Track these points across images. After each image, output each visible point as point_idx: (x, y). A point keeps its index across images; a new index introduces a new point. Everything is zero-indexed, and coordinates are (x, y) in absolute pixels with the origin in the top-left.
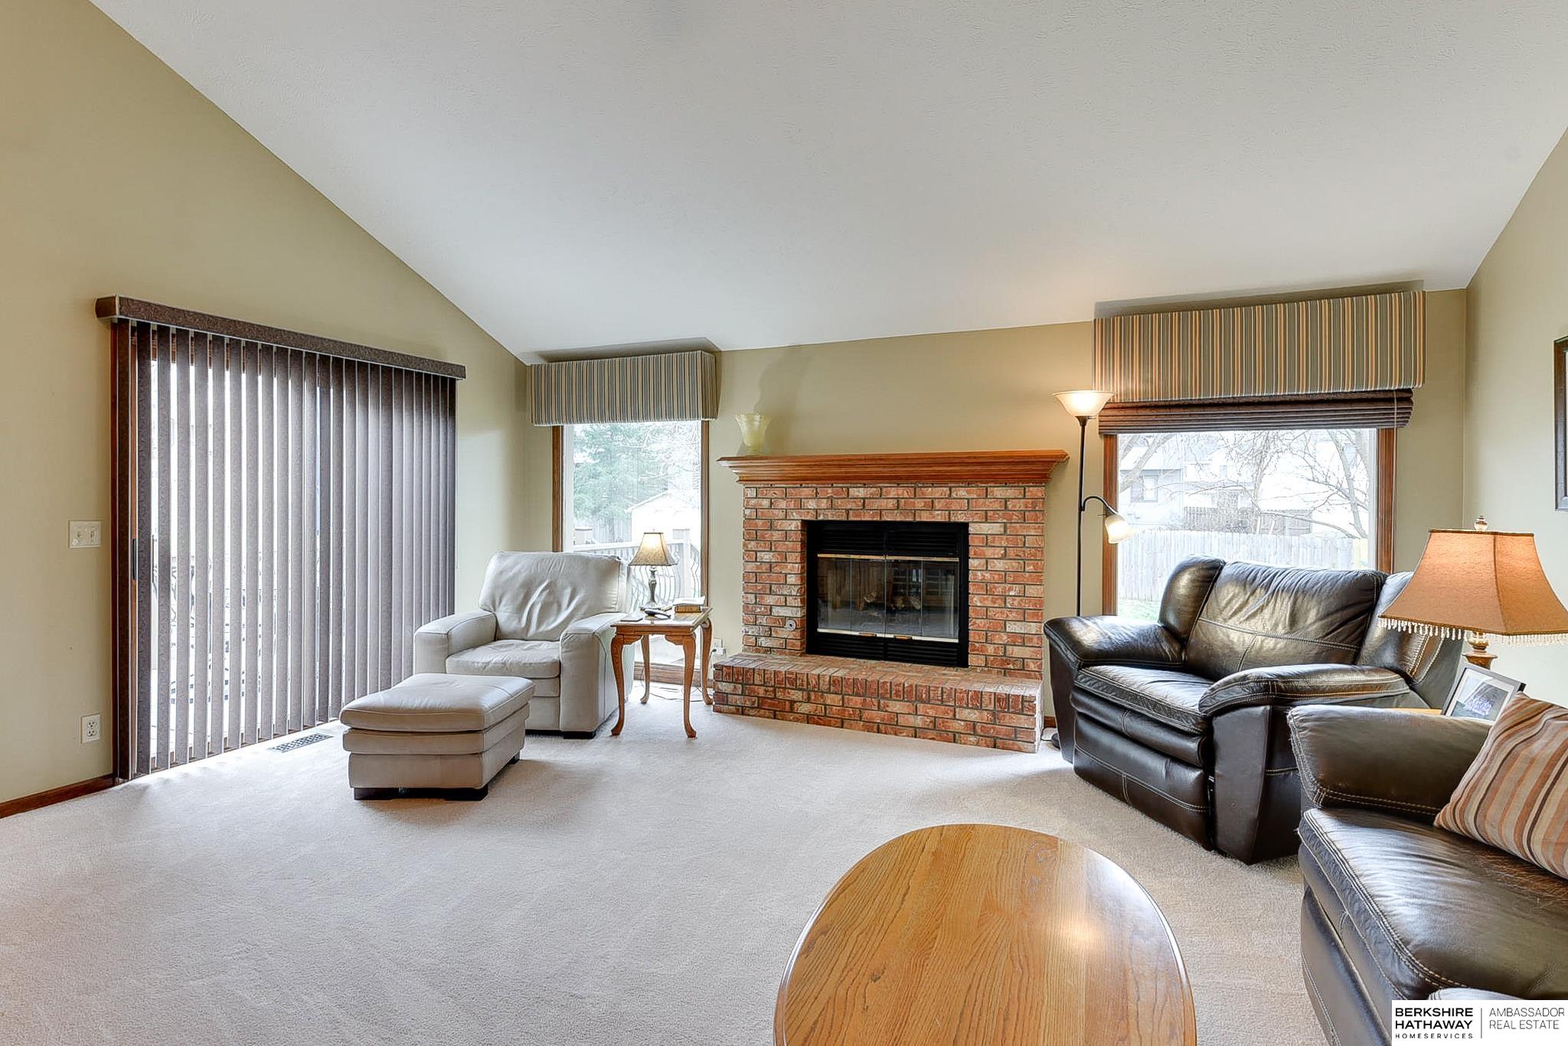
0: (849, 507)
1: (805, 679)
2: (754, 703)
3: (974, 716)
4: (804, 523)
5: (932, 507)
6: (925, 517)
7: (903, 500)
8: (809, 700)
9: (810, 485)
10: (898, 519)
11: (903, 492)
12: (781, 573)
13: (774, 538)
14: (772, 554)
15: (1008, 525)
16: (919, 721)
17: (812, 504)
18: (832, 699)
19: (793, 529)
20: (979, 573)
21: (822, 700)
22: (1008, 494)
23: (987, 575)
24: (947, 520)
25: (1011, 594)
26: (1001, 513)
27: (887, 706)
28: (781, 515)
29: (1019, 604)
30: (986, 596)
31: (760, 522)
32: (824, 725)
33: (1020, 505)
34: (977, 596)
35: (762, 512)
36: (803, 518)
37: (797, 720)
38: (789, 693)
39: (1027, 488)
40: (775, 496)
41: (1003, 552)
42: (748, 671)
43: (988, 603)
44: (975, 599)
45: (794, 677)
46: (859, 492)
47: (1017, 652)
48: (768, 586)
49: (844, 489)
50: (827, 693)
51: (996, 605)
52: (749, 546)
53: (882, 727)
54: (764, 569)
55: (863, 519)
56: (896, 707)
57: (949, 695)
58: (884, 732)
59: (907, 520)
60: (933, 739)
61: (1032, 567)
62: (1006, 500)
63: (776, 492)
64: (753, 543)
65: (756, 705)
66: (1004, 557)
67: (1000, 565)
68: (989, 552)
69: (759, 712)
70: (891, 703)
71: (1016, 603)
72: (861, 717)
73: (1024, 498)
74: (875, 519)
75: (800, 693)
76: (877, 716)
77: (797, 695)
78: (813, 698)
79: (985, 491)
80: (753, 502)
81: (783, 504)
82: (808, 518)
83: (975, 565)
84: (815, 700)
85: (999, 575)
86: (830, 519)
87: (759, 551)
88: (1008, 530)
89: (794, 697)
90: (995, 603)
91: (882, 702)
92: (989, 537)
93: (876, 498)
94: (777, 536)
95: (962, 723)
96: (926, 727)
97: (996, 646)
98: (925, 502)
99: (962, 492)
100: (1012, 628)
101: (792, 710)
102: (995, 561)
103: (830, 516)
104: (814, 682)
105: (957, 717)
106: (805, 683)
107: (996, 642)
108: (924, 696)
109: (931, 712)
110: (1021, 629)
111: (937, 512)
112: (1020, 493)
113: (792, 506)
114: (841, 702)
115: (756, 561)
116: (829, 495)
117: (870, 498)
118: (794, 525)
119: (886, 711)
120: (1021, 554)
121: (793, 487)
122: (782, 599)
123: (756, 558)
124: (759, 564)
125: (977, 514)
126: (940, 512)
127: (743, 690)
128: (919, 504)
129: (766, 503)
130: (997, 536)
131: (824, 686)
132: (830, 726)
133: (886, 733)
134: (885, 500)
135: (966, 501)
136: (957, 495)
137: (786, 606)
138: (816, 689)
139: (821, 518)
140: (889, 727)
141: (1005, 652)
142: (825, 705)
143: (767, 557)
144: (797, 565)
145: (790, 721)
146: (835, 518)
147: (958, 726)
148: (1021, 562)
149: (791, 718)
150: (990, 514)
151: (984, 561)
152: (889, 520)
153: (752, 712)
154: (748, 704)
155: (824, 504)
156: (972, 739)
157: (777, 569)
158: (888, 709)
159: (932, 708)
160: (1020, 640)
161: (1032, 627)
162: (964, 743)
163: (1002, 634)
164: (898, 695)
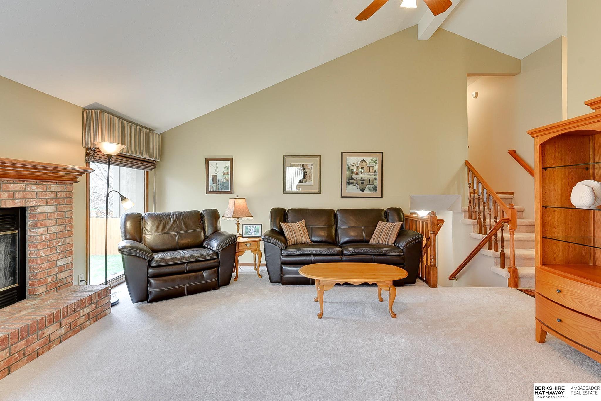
3: (87, 310)
6: (9, 204)
15: (58, 206)
16: (62, 331)
20: (43, 236)
22: (58, 189)
23: (47, 236)
25: (59, 244)
26: (55, 200)
29: (63, 249)
30: (46, 249)
33: (63, 195)
34: (42, 251)
39: (66, 186)
41: (55, 222)
43: (48, 253)
44: (41, 252)
47: (62, 275)
51: (52, 253)
53: (40, 351)
56: (49, 330)
57: (78, 305)
60: (70, 337)
61: (69, 228)
62: (57, 192)
66: (56, 224)
67: (54, 229)
68: (49, 223)
70: (45, 330)
71: (62, 249)
72: (24, 355)
73: (65, 191)
76: (36, 346)
79: (46, 187)
83: (41, 232)
85: (53, 235)
88: (58, 209)
90: (51, 251)
91: (40, 333)
92: (49, 214)
95: (84, 317)
96: (67, 331)
97: (52, 276)
99: (33, 188)
100: (60, 263)
102: (52, 227)
105: (81, 315)
107: (52, 274)
108: (65, 313)
109: (69, 321)
110: (64, 262)
112: (63, 188)
119: (43, 338)
120: (64, 221)
125: (42, 201)
130: (52, 213)
136: (30, 189)
140: (48, 345)
141: (56, 279)
147: (82, 320)
148: (64, 226)
150: (49, 200)
151: (46, 228)
156: (88, 323)
158: (44, 336)
159: (69, 318)
160: (63, 268)
161: (69, 260)
162: (85, 328)
163: (55, 268)
164: (50, 322)
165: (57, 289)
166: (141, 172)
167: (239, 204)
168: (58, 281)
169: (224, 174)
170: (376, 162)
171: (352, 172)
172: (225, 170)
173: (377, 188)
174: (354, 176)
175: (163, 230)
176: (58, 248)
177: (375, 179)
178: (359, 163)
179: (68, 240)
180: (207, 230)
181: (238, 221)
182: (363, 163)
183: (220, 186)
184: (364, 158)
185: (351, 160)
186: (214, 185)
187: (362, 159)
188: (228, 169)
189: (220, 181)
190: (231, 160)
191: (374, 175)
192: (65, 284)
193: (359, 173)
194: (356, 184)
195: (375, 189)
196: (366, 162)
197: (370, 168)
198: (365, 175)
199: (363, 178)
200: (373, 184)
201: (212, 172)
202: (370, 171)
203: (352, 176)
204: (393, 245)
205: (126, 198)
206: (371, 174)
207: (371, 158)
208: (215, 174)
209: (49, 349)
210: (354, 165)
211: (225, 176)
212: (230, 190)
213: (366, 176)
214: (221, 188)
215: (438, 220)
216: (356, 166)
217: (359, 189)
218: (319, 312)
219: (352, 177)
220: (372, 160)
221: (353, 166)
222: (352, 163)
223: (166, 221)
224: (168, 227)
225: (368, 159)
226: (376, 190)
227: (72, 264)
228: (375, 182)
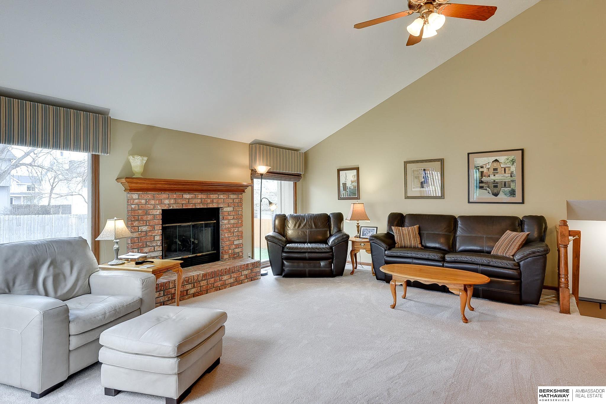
0: (183, 203)
1: (193, 278)
2: (169, 298)
3: (246, 272)
4: (163, 210)
5: (212, 202)
6: (211, 206)
7: (203, 199)
8: (194, 287)
9: (166, 193)
10: (202, 207)
11: (203, 197)
12: (152, 235)
13: (148, 219)
14: (147, 227)
15: (234, 207)
16: (232, 280)
17: (167, 202)
18: (203, 283)
19: (158, 214)
20: (227, 225)
21: (199, 285)
22: (234, 197)
23: (229, 225)
24: (217, 207)
25: (235, 231)
26: (232, 204)
27: (222, 279)
28: (152, 207)
29: (237, 234)
30: (229, 233)
31: (140, 211)
32: (201, 295)
33: (237, 201)
34: (226, 234)
35: (141, 206)
36: (163, 208)
37: (189, 298)
38: (186, 287)
39: (239, 195)
40: (149, 198)
41: (233, 217)
42: (166, 284)
43: (229, 235)
44: (226, 235)
45: (188, 279)
46: (187, 196)
47: (237, 250)
48: (145, 243)
49: (181, 195)
50: (201, 281)
51: (232, 236)
52: (134, 224)
53: (221, 287)
54: (143, 234)
55: (189, 208)
56: (225, 278)
57: (240, 268)
58: (221, 289)
59: (205, 207)
60: (236, 285)
61: (240, 221)
62: (234, 199)
63: (149, 196)
64: (137, 222)
65: (170, 298)
66: (233, 219)
67: (232, 222)
68: (230, 217)
69: (171, 301)
70: (223, 277)
72: (213, 286)
74: (193, 207)
75: (190, 285)
76: (219, 284)
77: (189, 287)
78: (196, 285)
79: (228, 196)
80: (136, 201)
81: (153, 202)
82: (165, 208)
83: (226, 222)
84: (197, 286)
85: (232, 225)
86: (175, 208)
87: (140, 226)
88: (234, 210)
89: (188, 288)
90: (231, 235)
91: (220, 277)
92: (229, 212)
93: (193, 199)
94: (149, 217)
95: (244, 276)
96: (234, 282)
97: (232, 250)
98: (211, 200)
99: (222, 196)
100: (236, 243)
101: (187, 294)
102: (231, 220)
103: (175, 207)
104: (196, 278)
105: (242, 275)
106: (192, 280)
108: (233, 270)
109: (235, 276)
110: (238, 242)
111: (214, 204)
112: (237, 197)
113: (157, 203)
114: (206, 283)
115: (138, 232)
116: (175, 197)
117: (191, 199)
118: (159, 212)
119: (222, 281)
120: (237, 217)
121: (157, 194)
122: (153, 248)
123: (138, 230)
124: (140, 232)
125: (227, 204)
126: (215, 204)
127: (164, 293)
128: (209, 201)
129: (143, 201)
130: (232, 212)
131: (200, 279)
132: (203, 295)
133: (222, 289)
134: (197, 199)
135: (223, 199)
136: (220, 197)
137: (154, 251)
138: (197, 281)
139: (171, 208)
140: (224, 286)
141: (234, 252)
142: (201, 286)
143: (145, 228)
144: (160, 231)
145: (186, 299)
146: (177, 208)
147: (243, 277)
148: (237, 220)
149: (187, 298)
150: (230, 204)
151: (228, 220)
152: (198, 207)
153: (169, 302)
154: (166, 299)
155: (172, 201)
156: (246, 280)
157: (150, 234)
158: (223, 280)
159: (235, 274)
160: (238, 246)
161: (241, 241)
162: (245, 283)
163: (233, 245)
164: (225, 273)
165: (234, 258)
166: (291, 183)
167: (357, 209)
168: (234, 254)
169: (352, 182)
170: (513, 162)
171: (482, 172)
172: (352, 178)
173: (515, 192)
174: (484, 179)
175: (298, 227)
176: (235, 233)
177: (513, 181)
178: (490, 164)
179: (240, 229)
180: (332, 230)
181: (358, 224)
182: (496, 165)
183: (349, 193)
184: (497, 158)
185: (480, 161)
186: (344, 192)
187: (494, 159)
188: (355, 177)
189: (348, 188)
190: (357, 169)
191: (511, 176)
192: (239, 256)
193: (490, 176)
194: (488, 189)
195: (513, 193)
196: (500, 162)
197: (505, 169)
198: (498, 178)
199: (497, 181)
200: (510, 187)
201: (342, 181)
202: (505, 173)
203: (481, 179)
204: (512, 257)
205: (272, 203)
206: (507, 175)
207: (506, 157)
208: (345, 182)
209: (225, 288)
210: (484, 166)
211: (353, 184)
212: (357, 196)
213: (501, 178)
214: (350, 195)
216: (487, 167)
217: (491, 193)
218: (392, 303)
219: (482, 180)
220: (507, 159)
221: (482, 167)
222: (481, 165)
223: (301, 221)
224: (302, 225)
225: (502, 159)
226: (515, 194)
227: (243, 245)
228: (513, 186)
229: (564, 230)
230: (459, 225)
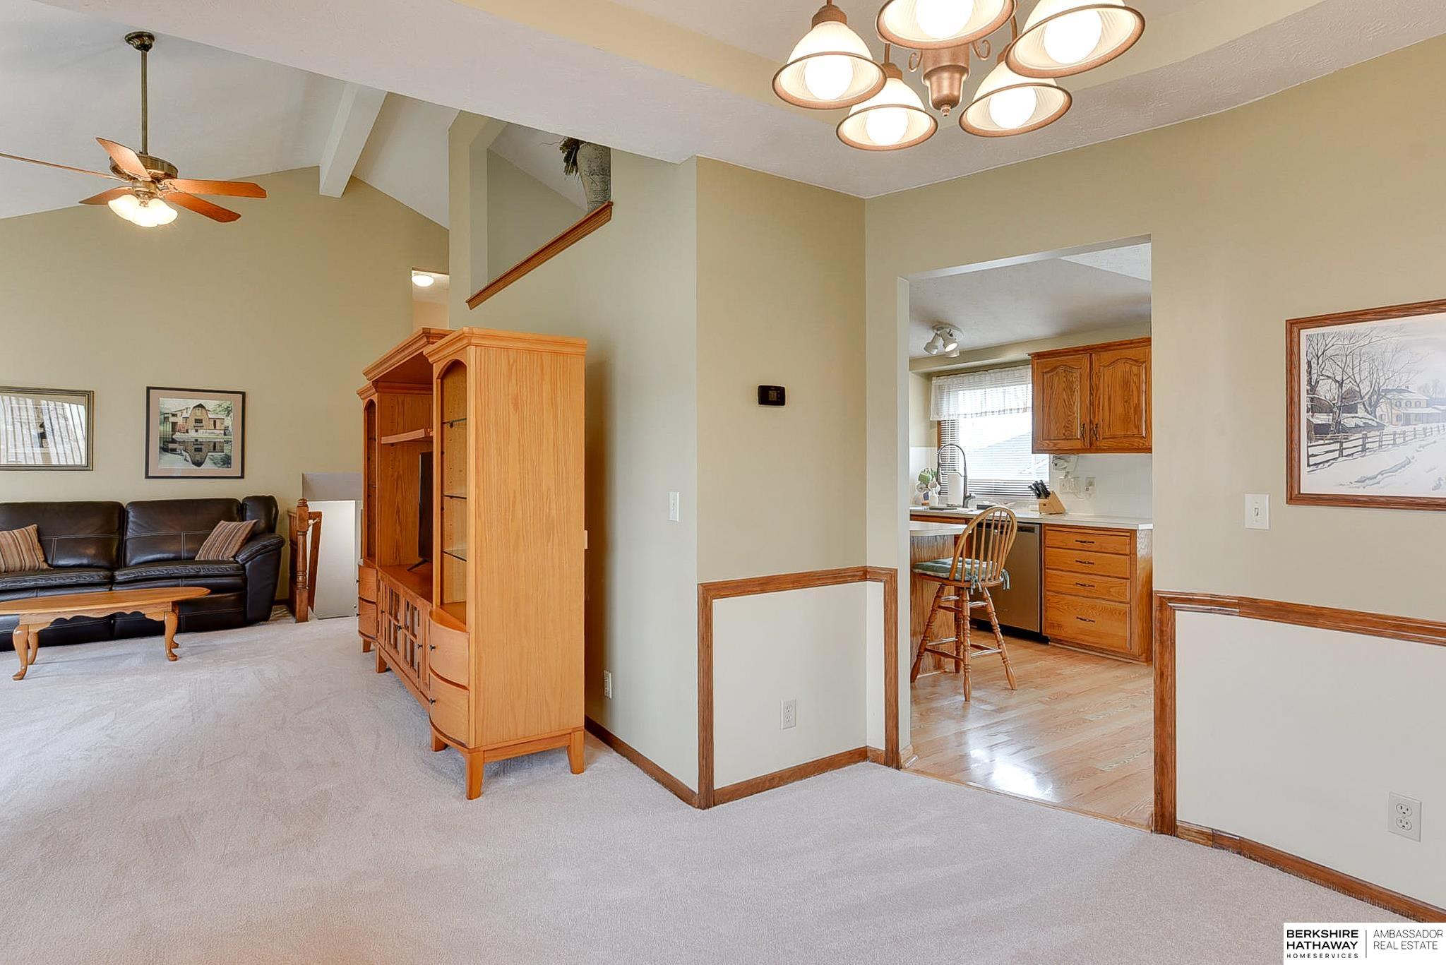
170: (228, 411)
171: (174, 424)
173: (231, 459)
174: (178, 436)
177: (227, 442)
178: (190, 411)
182: (199, 412)
184: (202, 402)
185: (170, 404)
187: (197, 402)
191: (225, 434)
193: (189, 431)
194: (184, 453)
195: (227, 461)
196: (207, 408)
197: (215, 422)
198: (203, 435)
199: (200, 440)
200: (223, 452)
202: (215, 427)
203: (172, 435)
204: (232, 559)
206: (218, 432)
207: (217, 402)
210: (179, 414)
213: (208, 435)
215: (310, 513)
216: (183, 416)
217: (190, 460)
219: (174, 437)
220: (220, 406)
221: (174, 415)
222: (173, 410)
225: (211, 404)
226: (230, 464)
228: (227, 449)
229: (302, 512)
230: (131, 519)
